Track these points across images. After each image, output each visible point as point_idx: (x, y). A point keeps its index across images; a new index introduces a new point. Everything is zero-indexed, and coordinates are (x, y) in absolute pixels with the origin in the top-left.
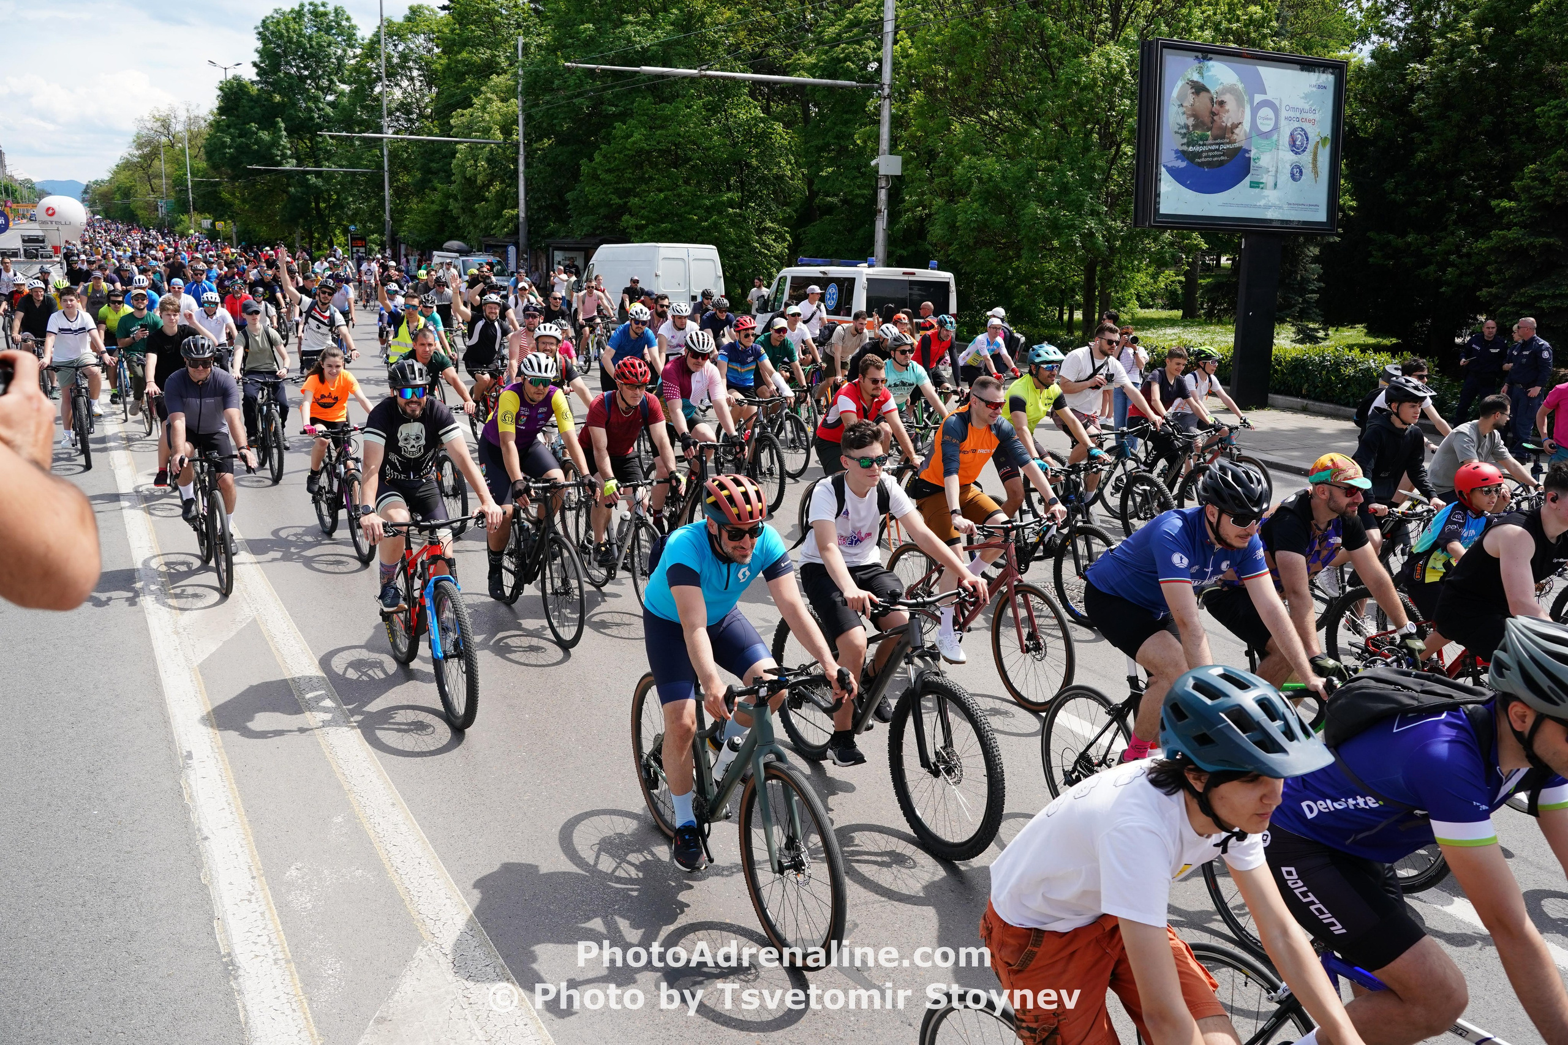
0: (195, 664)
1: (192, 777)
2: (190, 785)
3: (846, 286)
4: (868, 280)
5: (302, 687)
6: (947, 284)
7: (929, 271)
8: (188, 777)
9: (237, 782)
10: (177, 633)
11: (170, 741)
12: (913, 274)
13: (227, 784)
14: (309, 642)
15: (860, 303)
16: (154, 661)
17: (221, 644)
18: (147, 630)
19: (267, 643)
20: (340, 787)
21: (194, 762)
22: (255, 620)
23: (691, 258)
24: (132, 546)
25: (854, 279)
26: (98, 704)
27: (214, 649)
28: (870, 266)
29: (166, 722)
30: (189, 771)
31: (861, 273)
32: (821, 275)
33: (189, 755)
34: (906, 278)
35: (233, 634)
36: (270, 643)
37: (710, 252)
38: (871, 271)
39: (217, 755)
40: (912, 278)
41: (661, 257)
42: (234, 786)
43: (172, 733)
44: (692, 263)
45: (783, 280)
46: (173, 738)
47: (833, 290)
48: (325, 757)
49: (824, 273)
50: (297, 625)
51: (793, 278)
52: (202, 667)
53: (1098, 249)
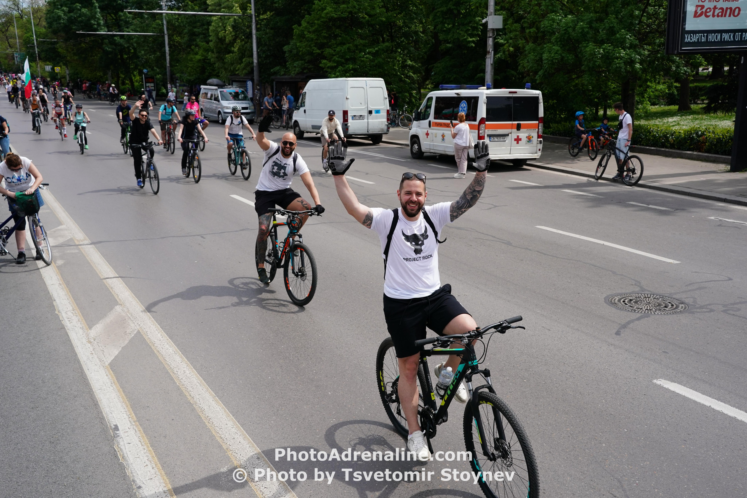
0: (107, 364)
1: (121, 443)
2: (121, 449)
3: (473, 102)
4: (487, 97)
5: (181, 377)
6: (538, 97)
7: (525, 90)
8: (118, 443)
9: (152, 446)
10: (90, 342)
11: (101, 418)
12: (516, 92)
13: (145, 447)
14: (178, 346)
15: (482, 112)
16: (79, 362)
17: (120, 349)
18: (70, 341)
19: (150, 348)
20: (220, 447)
21: (121, 432)
22: (139, 332)
23: (368, 87)
24: (47, 284)
25: (478, 97)
26: (48, 394)
27: (117, 353)
28: (488, 89)
29: (96, 404)
30: (118, 439)
31: (482, 93)
32: (456, 96)
33: (116, 428)
34: (511, 95)
35: (126, 342)
36: (153, 347)
37: (380, 82)
38: (489, 91)
39: (135, 427)
40: (515, 95)
41: (349, 87)
42: (151, 448)
43: (102, 412)
44: (369, 90)
45: (431, 99)
46: (103, 416)
47: (464, 105)
48: (206, 426)
49: (457, 94)
50: (167, 334)
51: (437, 98)
52: (111, 364)
53: (636, 71)
